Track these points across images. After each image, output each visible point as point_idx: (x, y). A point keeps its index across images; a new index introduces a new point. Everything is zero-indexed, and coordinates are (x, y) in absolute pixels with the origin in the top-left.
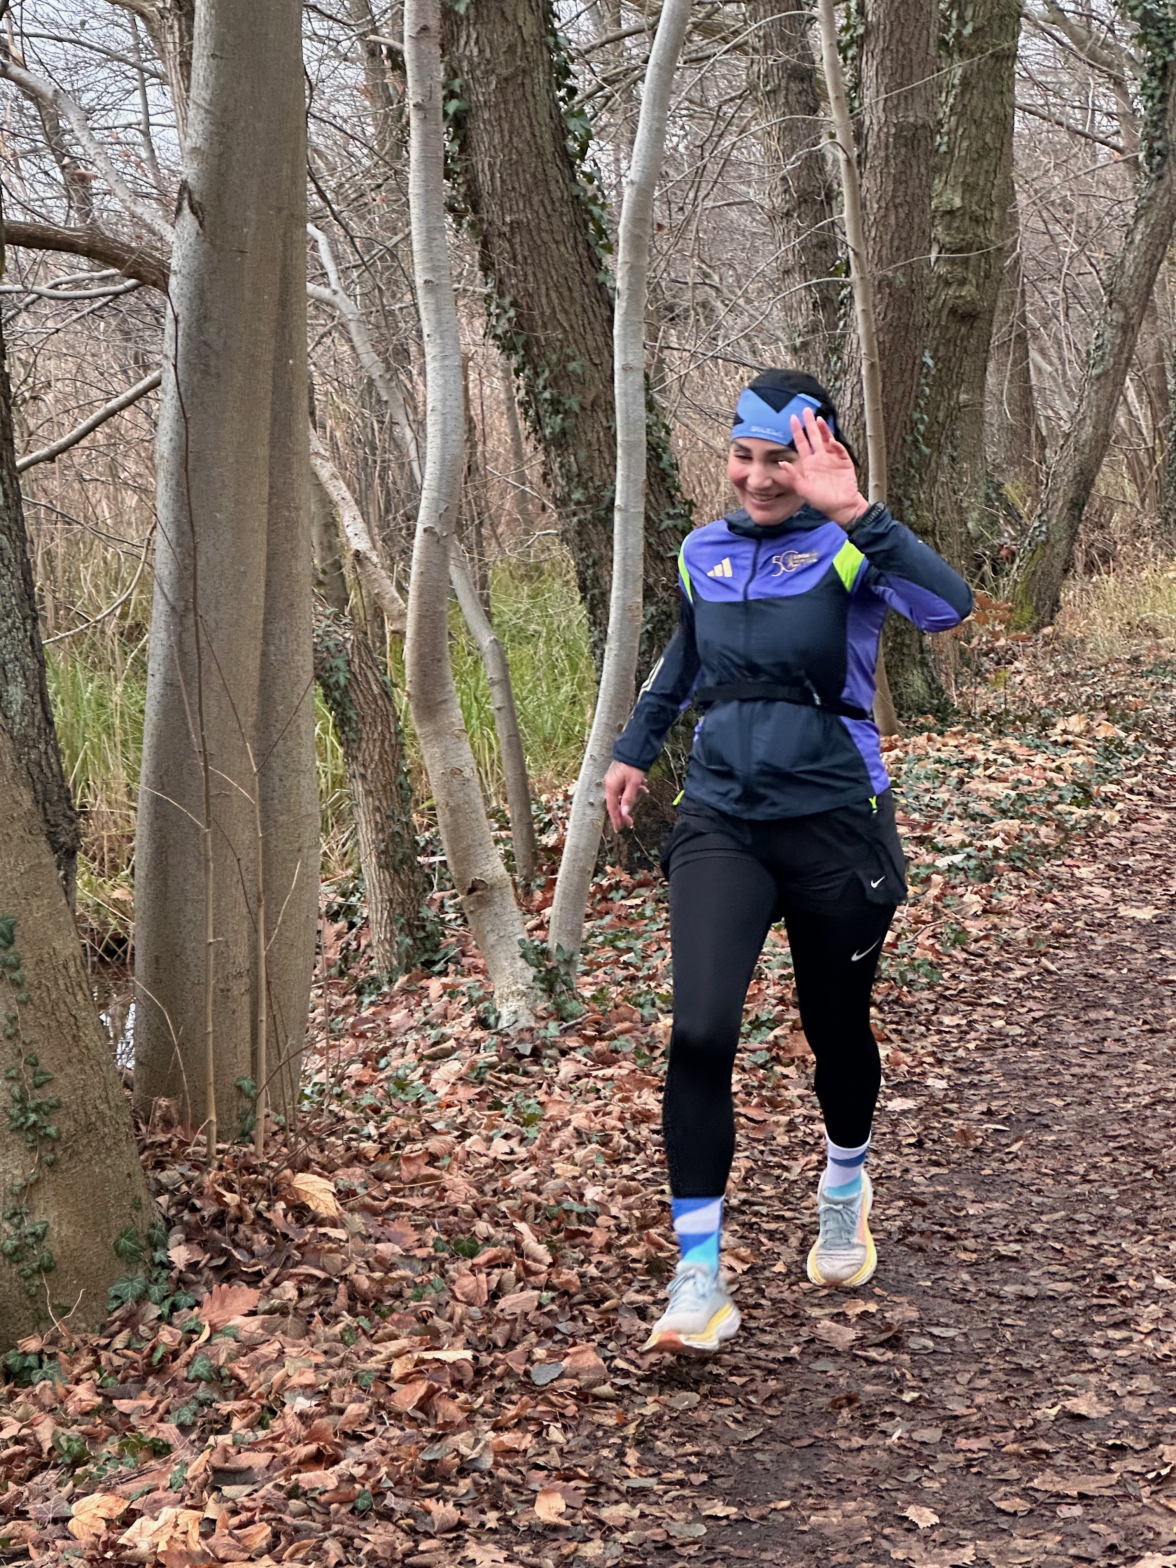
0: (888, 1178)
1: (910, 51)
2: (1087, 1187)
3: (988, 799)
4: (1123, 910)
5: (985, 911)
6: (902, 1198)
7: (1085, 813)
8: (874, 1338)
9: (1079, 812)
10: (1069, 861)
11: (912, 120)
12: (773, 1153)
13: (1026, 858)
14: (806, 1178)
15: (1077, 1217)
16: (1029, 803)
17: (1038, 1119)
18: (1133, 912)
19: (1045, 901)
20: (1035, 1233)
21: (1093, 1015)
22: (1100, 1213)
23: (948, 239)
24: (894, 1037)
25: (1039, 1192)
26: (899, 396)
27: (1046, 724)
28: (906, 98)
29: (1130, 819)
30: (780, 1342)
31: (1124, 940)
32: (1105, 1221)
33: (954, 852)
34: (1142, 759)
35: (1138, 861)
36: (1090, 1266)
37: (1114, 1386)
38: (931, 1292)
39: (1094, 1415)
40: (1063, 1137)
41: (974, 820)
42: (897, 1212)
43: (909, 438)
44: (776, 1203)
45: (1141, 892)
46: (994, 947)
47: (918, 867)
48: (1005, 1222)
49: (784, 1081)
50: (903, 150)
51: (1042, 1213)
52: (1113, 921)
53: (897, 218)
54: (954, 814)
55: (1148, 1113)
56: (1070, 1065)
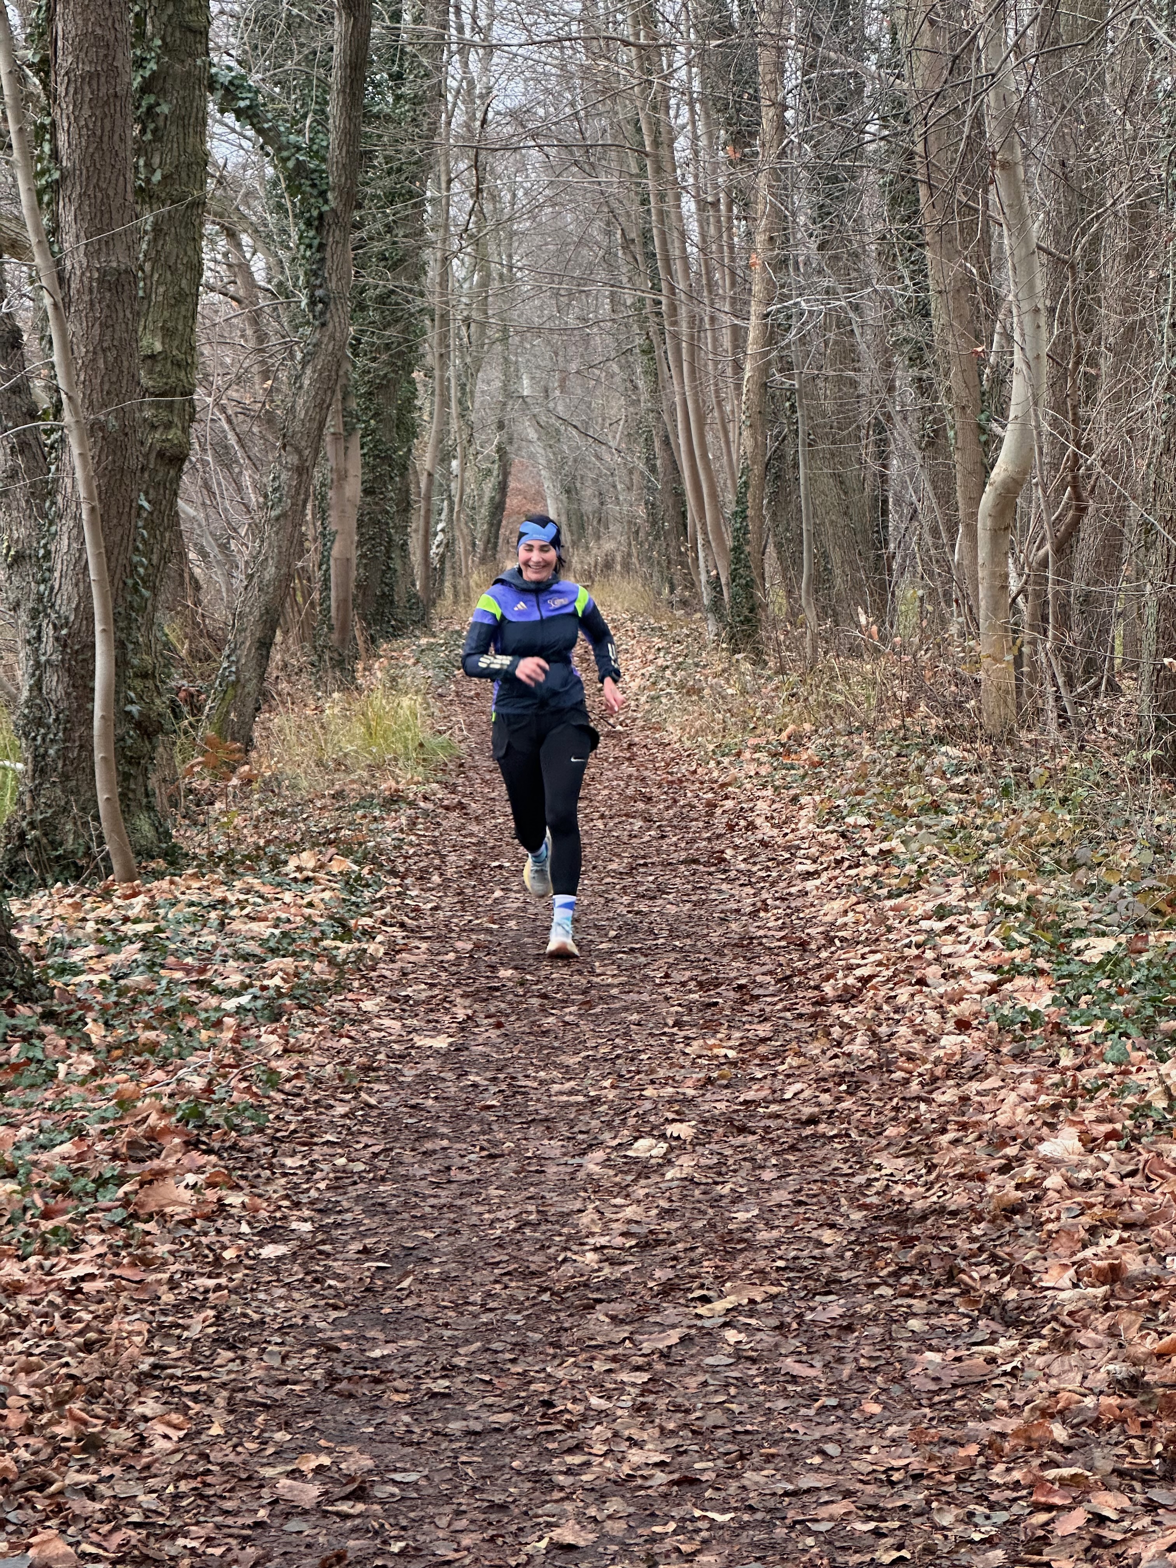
0: (290, 1326)
1: (108, 197)
2: (491, 1315)
3: (252, 938)
4: (419, 1041)
5: (286, 1051)
6: (312, 1346)
7: (350, 946)
8: (338, 1491)
9: (345, 947)
10: (350, 996)
11: (114, 265)
12: (164, 1313)
13: (309, 995)
14: (208, 1336)
15: (494, 1346)
16: (294, 940)
17: (415, 1252)
18: (428, 1042)
19: (341, 1036)
20: (459, 1367)
21: (429, 1145)
22: (514, 1340)
23: (151, 383)
24: (242, 1183)
25: (446, 1325)
26: (118, 538)
27: (276, 863)
28: (107, 242)
29: (393, 951)
30: (244, 1507)
31: (428, 1070)
32: (522, 1348)
33: (237, 994)
34: (383, 892)
35: (416, 991)
36: (523, 1394)
37: (592, 1511)
38: (378, 1438)
39: (582, 1544)
40: (446, 1268)
41: (247, 960)
42: (313, 1361)
43: (130, 582)
44: (187, 1364)
45: (429, 1021)
46: (308, 1086)
47: (206, 1011)
48: (425, 1359)
49: (148, 1238)
50: (108, 295)
51: (456, 1346)
52: (413, 1052)
53: (105, 362)
54: (226, 955)
55: (518, 1236)
56: (425, 1198)
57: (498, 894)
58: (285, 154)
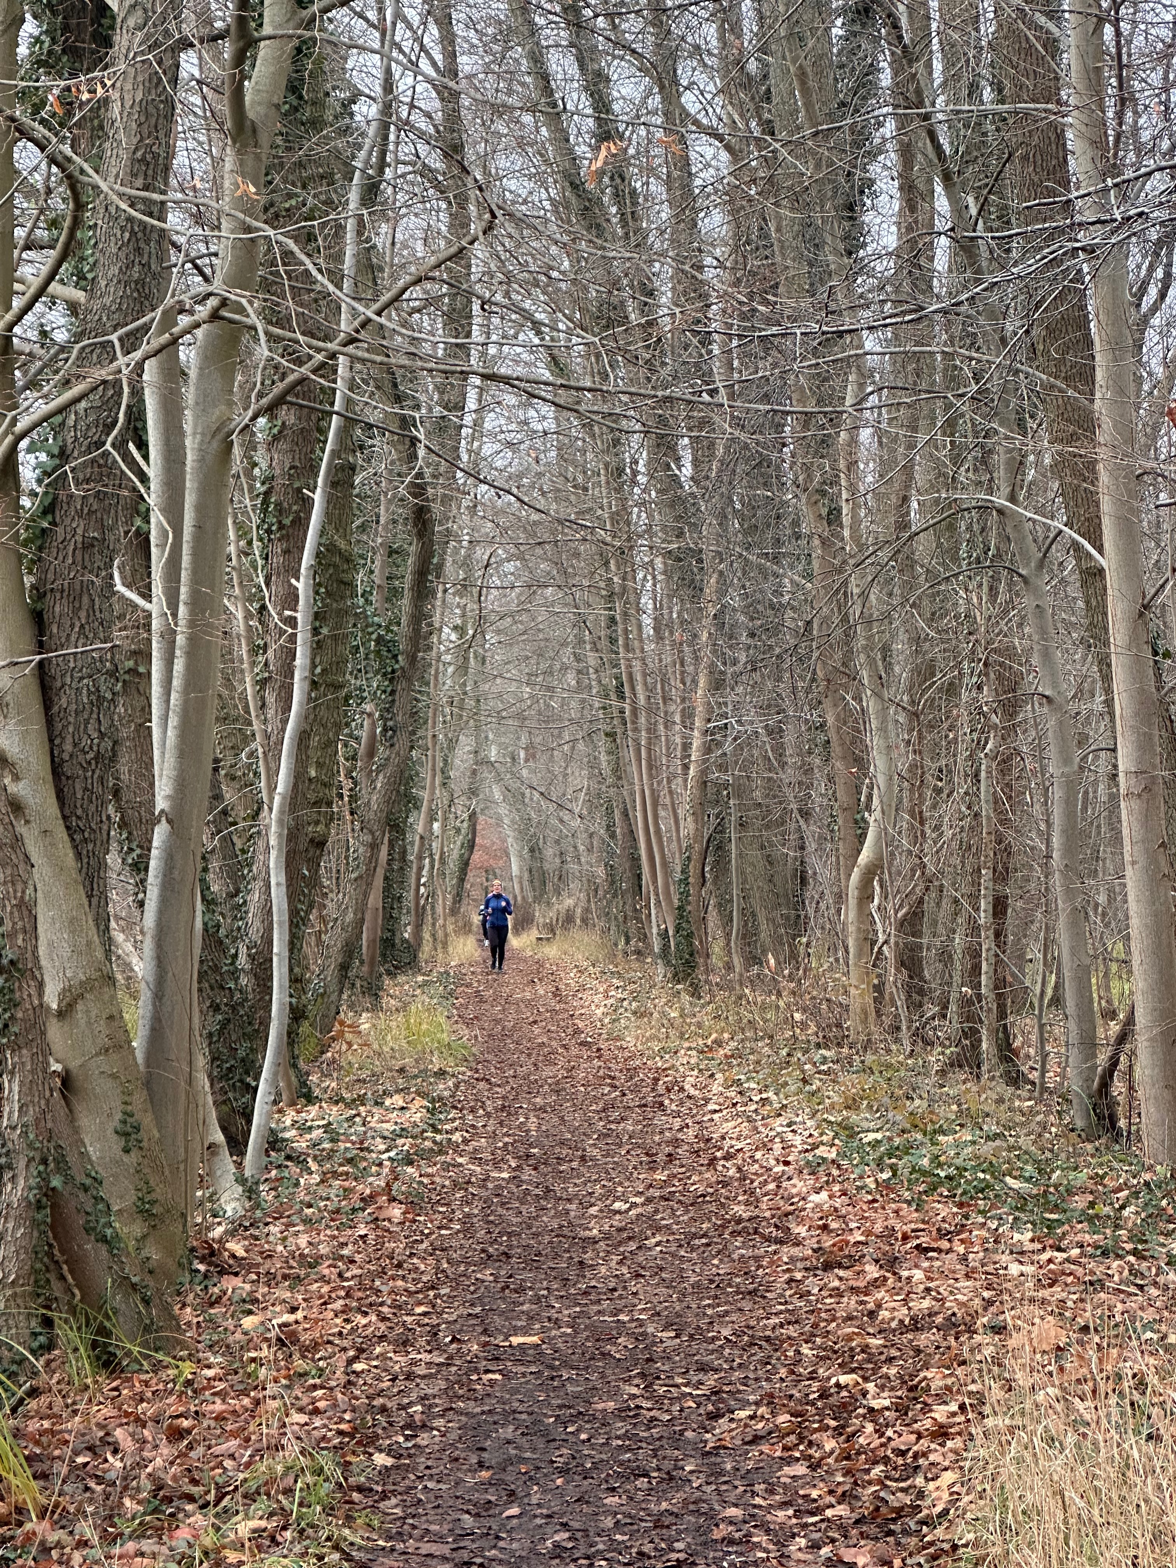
3: (385, 1130)
4: (492, 1174)
7: (442, 1137)
9: (439, 1136)
10: (449, 1156)
13: (426, 1155)
16: (409, 1132)
18: (497, 1175)
19: (449, 1171)
27: (377, 1103)
29: (466, 1140)
31: (501, 1184)
33: (386, 1153)
34: (451, 1116)
35: (484, 1156)
41: (385, 1139)
45: (496, 1167)
47: (371, 1159)
52: (490, 1178)
54: (372, 1137)
57: (522, 1120)
58: (370, 630)
